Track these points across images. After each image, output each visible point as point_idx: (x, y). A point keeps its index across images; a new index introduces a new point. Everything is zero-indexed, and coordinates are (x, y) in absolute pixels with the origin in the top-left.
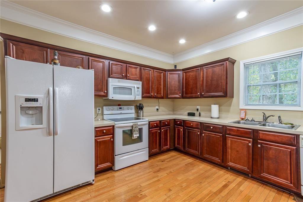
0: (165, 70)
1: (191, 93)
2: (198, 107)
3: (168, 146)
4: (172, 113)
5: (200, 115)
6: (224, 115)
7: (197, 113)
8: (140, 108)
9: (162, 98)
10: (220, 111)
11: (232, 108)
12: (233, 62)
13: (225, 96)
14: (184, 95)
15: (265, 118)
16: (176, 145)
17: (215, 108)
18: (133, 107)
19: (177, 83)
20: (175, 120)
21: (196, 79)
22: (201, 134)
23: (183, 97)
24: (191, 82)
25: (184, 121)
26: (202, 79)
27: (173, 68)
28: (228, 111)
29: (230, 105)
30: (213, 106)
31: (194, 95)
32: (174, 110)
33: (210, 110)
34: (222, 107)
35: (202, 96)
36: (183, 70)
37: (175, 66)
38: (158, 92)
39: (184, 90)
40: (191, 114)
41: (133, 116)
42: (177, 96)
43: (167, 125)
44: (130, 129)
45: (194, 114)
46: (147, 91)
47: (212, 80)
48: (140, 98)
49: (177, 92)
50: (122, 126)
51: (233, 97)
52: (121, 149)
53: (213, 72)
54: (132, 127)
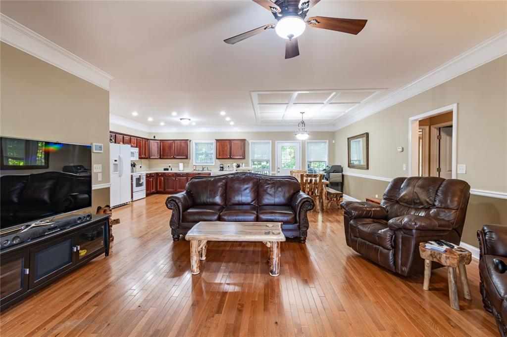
0: (148, 139)
1: (167, 156)
2: (170, 165)
3: (154, 190)
4: (148, 169)
5: (171, 170)
6: (186, 168)
7: (170, 169)
9: (147, 158)
10: (184, 167)
11: (190, 165)
12: (190, 141)
13: (187, 158)
14: (162, 157)
15: (203, 169)
16: (158, 189)
17: (181, 165)
19: (156, 149)
20: (157, 173)
21: (170, 147)
22: (176, 179)
23: (160, 158)
24: (167, 150)
25: (164, 173)
26: (173, 148)
27: (153, 138)
28: (188, 167)
29: (189, 163)
30: (180, 164)
31: (169, 157)
32: (150, 167)
33: (178, 167)
34: (185, 165)
35: (174, 158)
36: (161, 140)
37: (154, 137)
38: (145, 155)
39: (162, 153)
40: (165, 169)
42: (157, 157)
43: (154, 176)
44: (138, 177)
45: (168, 169)
46: (140, 154)
47: (180, 150)
48: (138, 159)
49: (156, 154)
50: (136, 175)
51: (190, 159)
52: (135, 189)
53: (181, 145)
54: (140, 176)
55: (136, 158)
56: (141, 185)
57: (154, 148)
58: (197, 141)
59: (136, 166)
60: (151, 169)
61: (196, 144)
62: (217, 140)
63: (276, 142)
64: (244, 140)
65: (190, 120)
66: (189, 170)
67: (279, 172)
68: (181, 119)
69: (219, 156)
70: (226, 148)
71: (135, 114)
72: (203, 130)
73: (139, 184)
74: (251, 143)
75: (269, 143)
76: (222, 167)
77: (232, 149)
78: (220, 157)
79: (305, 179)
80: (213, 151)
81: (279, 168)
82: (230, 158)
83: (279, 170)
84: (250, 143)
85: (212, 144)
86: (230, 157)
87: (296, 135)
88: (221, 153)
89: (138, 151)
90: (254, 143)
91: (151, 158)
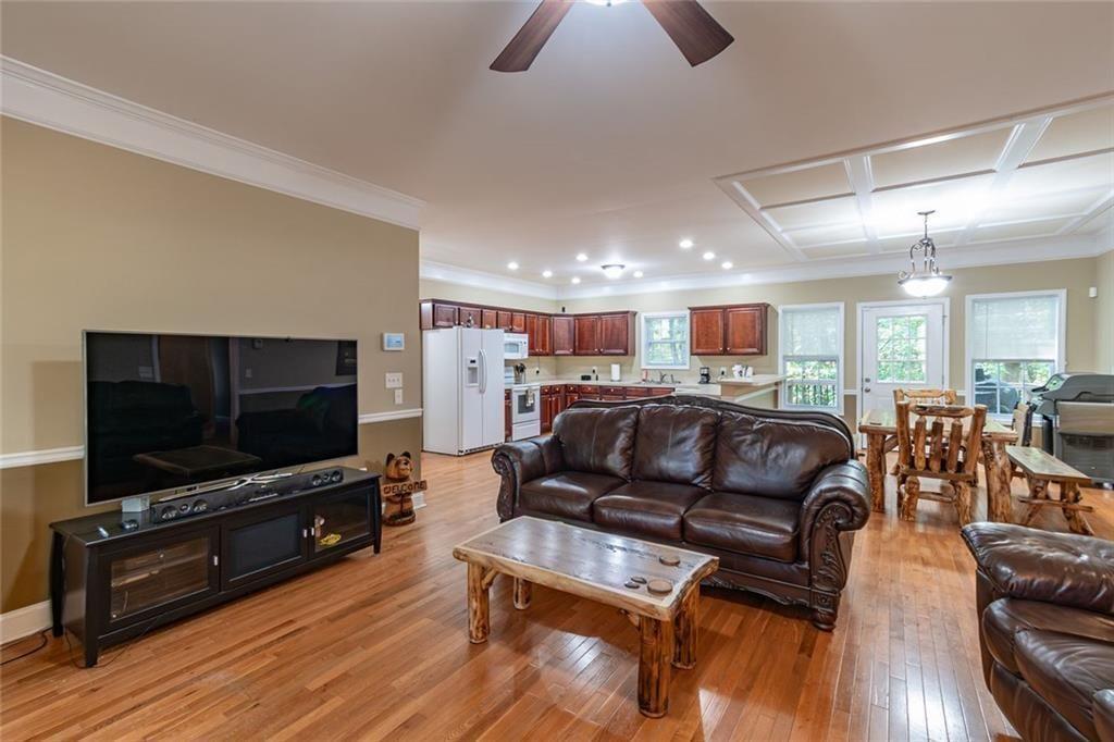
0: (550, 315)
1: (586, 349)
2: (594, 368)
5: (596, 378)
6: (625, 377)
7: (593, 377)
8: (520, 369)
9: (548, 355)
10: (621, 372)
11: (635, 368)
12: (635, 314)
13: (626, 354)
14: (577, 351)
15: (662, 377)
17: (615, 368)
18: (512, 368)
19: (567, 335)
20: (566, 386)
21: (593, 328)
23: (574, 354)
24: (587, 335)
25: (579, 386)
26: (599, 331)
27: (560, 312)
28: (630, 372)
29: (631, 365)
30: (614, 366)
31: (589, 352)
32: (558, 373)
33: (610, 372)
34: (624, 368)
35: (601, 354)
36: (575, 315)
37: (564, 309)
38: (544, 346)
39: (577, 343)
40: (584, 378)
41: (513, 380)
42: (568, 352)
43: (559, 392)
44: (524, 393)
45: (588, 378)
46: (532, 346)
47: (612, 335)
48: (526, 356)
49: (567, 346)
50: (518, 390)
51: (634, 355)
52: (516, 416)
53: (614, 325)
54: (527, 391)
55: (522, 354)
56: (531, 409)
57: (562, 330)
58: (649, 315)
59: (527, 371)
60: (560, 376)
61: (648, 321)
62: (693, 310)
63: (860, 306)
64: (766, 306)
65: (622, 267)
66: (631, 381)
67: (868, 391)
68: (604, 267)
69: (698, 347)
70: (715, 329)
71: (513, 266)
72: (665, 286)
73: (525, 408)
74: (784, 312)
75: (838, 308)
76: (707, 375)
77: (730, 330)
78: (700, 351)
79: (913, 419)
80: (684, 335)
81: (868, 380)
82: (725, 352)
83: (867, 385)
84: (780, 312)
85: (682, 319)
86: (725, 349)
87: (900, 283)
88: (703, 341)
89: (527, 341)
90: (793, 312)
91: (558, 352)
